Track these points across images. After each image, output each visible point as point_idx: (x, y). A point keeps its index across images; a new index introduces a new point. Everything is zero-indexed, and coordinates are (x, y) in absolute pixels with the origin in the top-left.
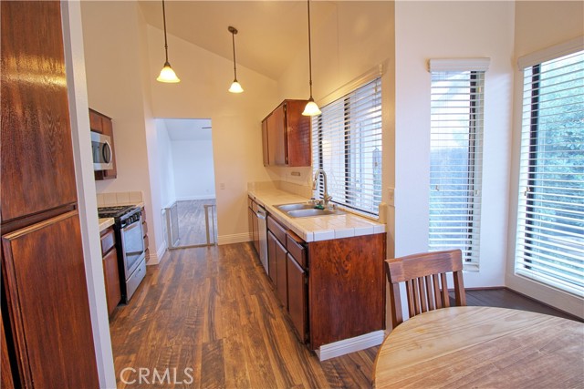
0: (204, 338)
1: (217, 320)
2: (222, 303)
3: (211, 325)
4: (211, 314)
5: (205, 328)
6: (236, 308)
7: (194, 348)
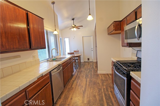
0: (88, 79)
1: (85, 82)
2: (82, 87)
3: (86, 81)
4: (86, 84)
5: (88, 81)
6: (80, 84)
7: (90, 78)
